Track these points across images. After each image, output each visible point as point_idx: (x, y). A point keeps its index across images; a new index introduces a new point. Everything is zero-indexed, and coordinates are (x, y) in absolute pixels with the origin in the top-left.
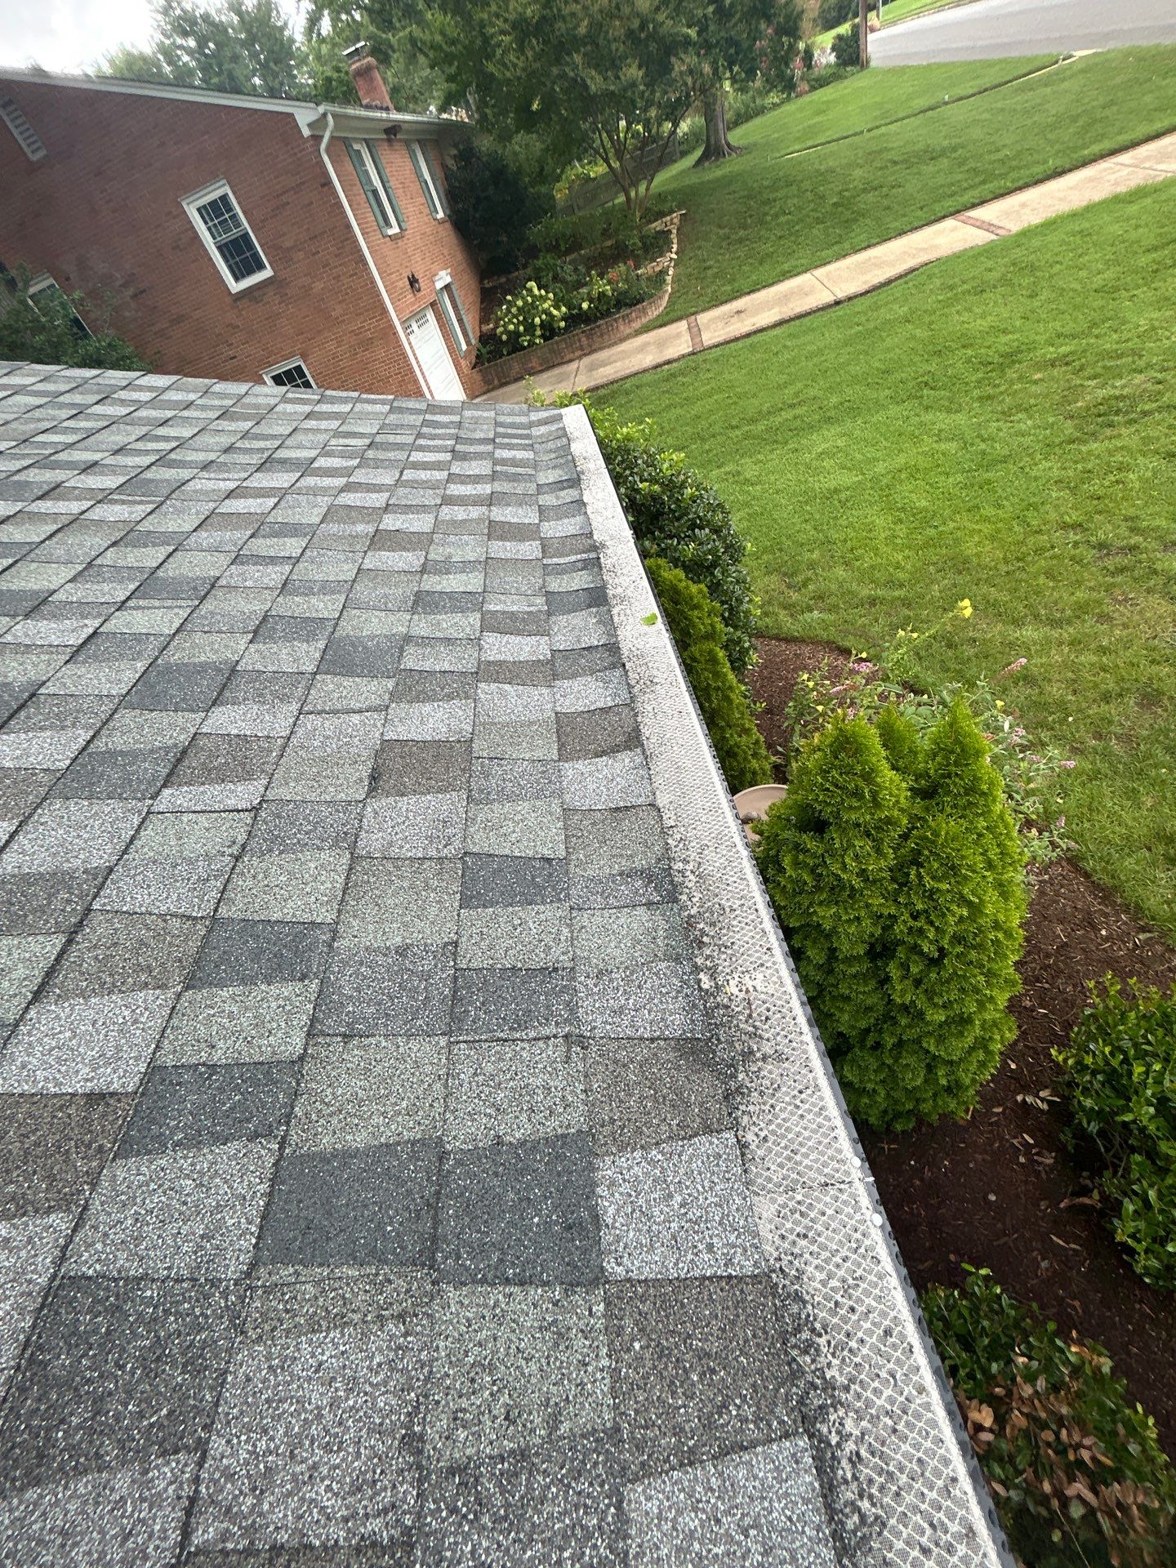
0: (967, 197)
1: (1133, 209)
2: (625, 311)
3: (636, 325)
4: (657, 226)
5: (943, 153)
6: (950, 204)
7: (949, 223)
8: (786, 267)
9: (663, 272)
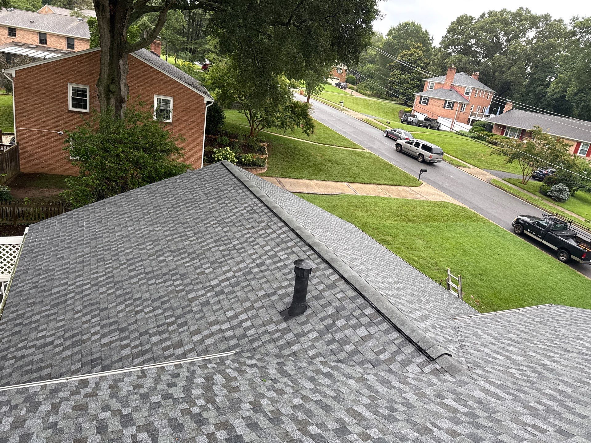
0: (348, 179)
1: (384, 201)
2: (256, 167)
3: (258, 172)
4: (261, 144)
5: (340, 164)
6: (343, 179)
7: (343, 184)
8: (302, 175)
9: (265, 159)
